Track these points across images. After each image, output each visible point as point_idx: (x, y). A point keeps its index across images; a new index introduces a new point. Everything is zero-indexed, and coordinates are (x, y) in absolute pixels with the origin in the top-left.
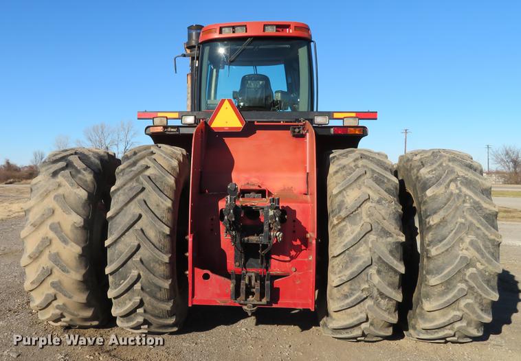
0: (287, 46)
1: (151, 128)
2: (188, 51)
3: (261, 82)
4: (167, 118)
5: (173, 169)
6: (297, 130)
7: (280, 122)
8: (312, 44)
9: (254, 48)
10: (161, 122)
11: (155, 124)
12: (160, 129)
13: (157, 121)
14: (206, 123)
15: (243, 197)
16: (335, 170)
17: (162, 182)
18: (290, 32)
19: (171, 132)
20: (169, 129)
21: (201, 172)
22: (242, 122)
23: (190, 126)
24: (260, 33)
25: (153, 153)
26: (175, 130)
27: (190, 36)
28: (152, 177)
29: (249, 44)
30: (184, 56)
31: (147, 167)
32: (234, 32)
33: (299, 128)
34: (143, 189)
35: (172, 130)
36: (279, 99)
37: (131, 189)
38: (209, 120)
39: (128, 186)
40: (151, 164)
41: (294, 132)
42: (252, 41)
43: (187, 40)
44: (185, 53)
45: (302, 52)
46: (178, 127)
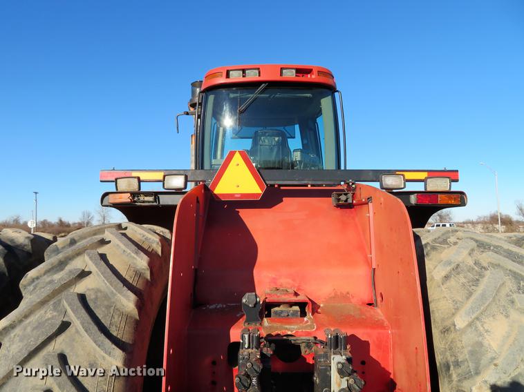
0: (308, 95)
1: (110, 195)
2: (192, 109)
3: (277, 139)
4: (139, 178)
5: (139, 274)
6: (343, 198)
7: (306, 186)
8: (336, 94)
9: (269, 97)
10: (129, 185)
11: (119, 190)
12: (126, 198)
13: (123, 184)
14: (205, 187)
15: (269, 316)
16: (443, 274)
17: (108, 307)
18: (312, 77)
19: (144, 202)
20: (142, 198)
21: (196, 270)
22: (261, 187)
23: (178, 192)
24: (277, 78)
25: (103, 242)
26: (151, 199)
27: (193, 93)
28: (90, 298)
29: (263, 92)
30: (187, 114)
31: (84, 274)
32: (243, 76)
33: (346, 194)
34: (65, 326)
35: (147, 199)
36: (298, 158)
37: (39, 326)
38: (210, 183)
39: (33, 319)
40: (91, 266)
41: (339, 200)
42: (265, 89)
43: (191, 98)
44: (188, 111)
45: (326, 103)
46: (156, 195)
